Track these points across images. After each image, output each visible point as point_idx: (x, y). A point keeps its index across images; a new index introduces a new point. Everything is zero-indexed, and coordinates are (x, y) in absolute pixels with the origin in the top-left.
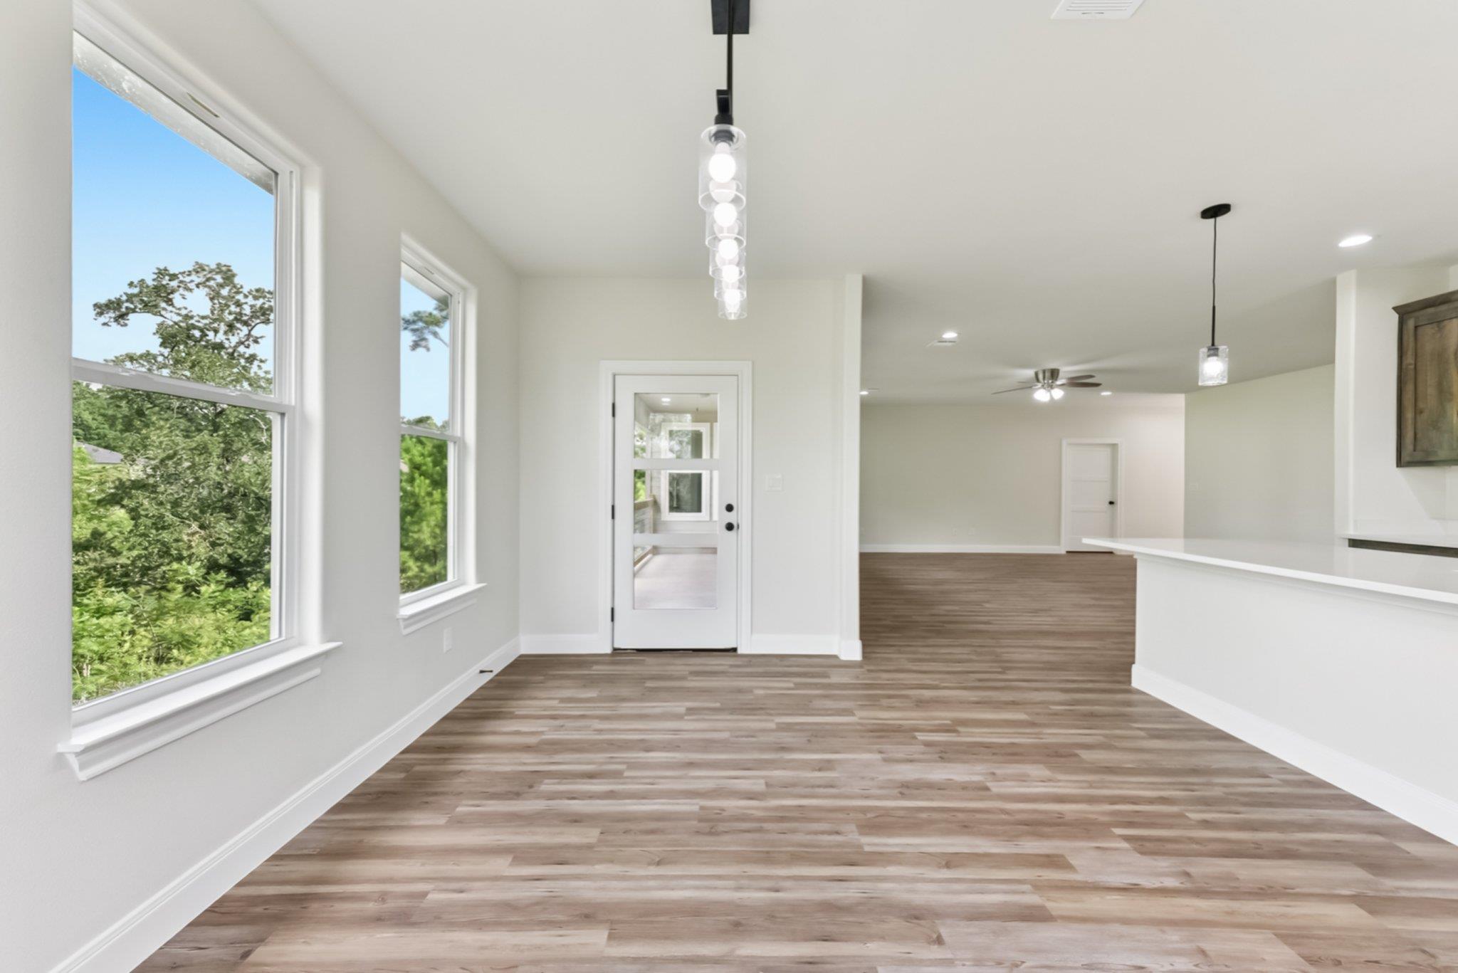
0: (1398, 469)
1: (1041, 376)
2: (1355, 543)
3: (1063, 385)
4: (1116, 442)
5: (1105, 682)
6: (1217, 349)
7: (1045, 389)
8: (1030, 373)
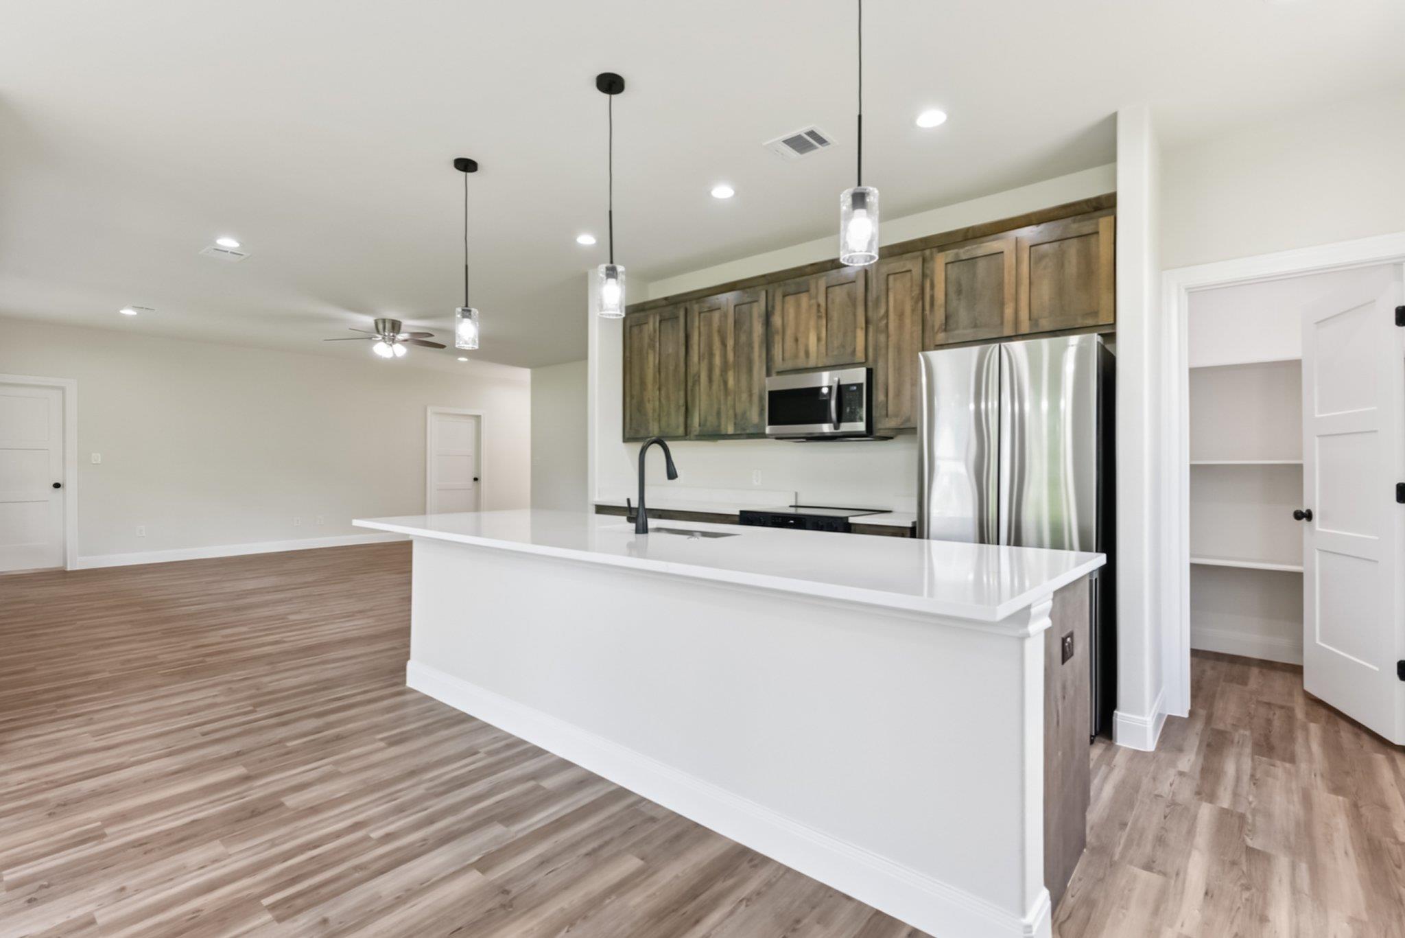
0: (625, 444)
1: (381, 327)
2: (601, 509)
3: (406, 340)
4: (479, 414)
5: (382, 688)
6: (470, 311)
7: (385, 342)
8: (368, 321)
